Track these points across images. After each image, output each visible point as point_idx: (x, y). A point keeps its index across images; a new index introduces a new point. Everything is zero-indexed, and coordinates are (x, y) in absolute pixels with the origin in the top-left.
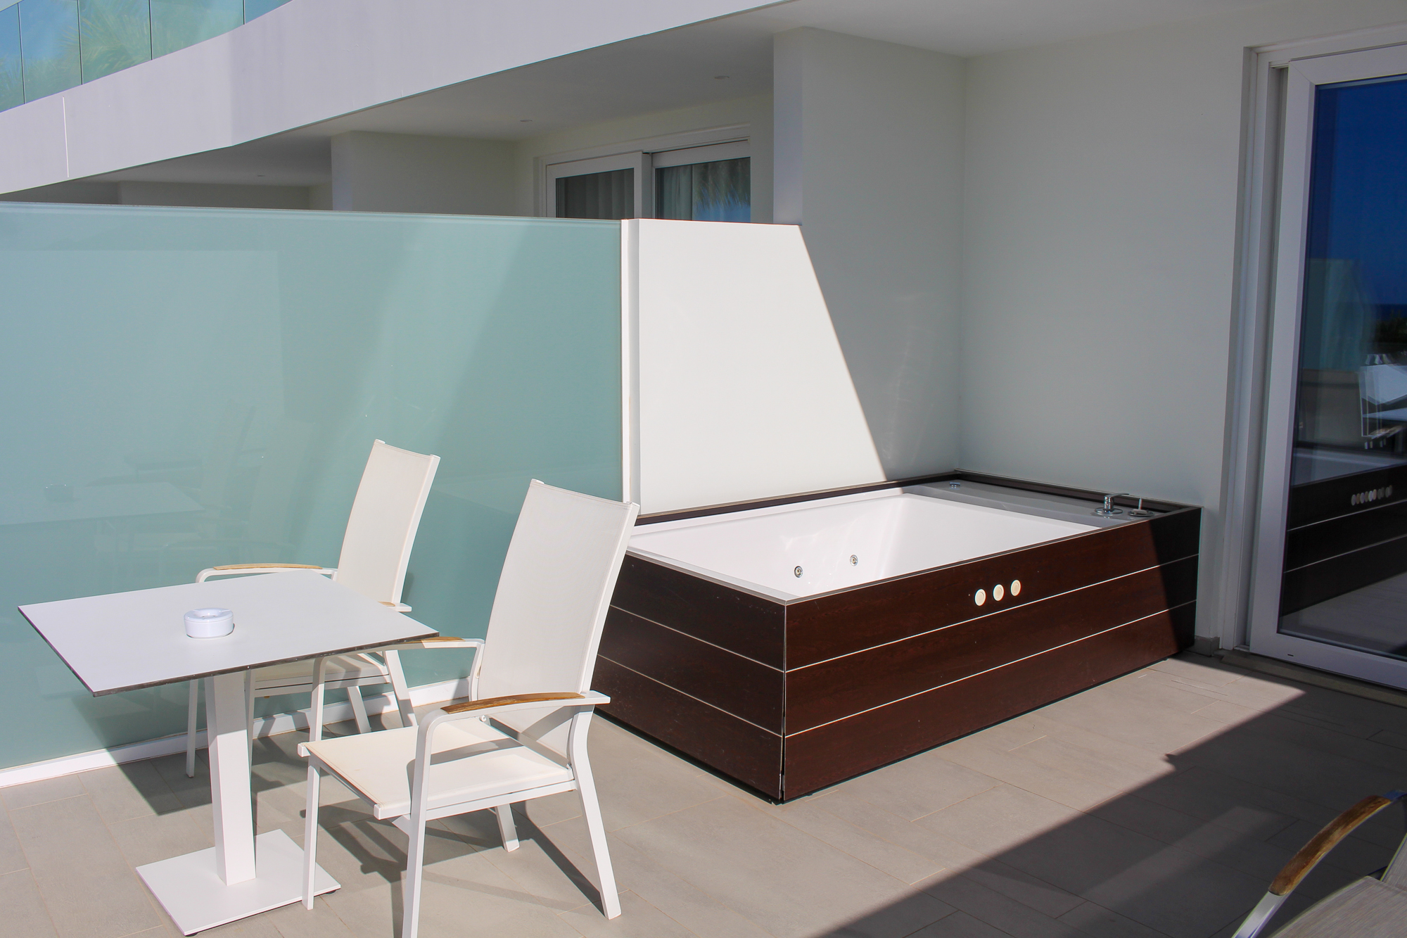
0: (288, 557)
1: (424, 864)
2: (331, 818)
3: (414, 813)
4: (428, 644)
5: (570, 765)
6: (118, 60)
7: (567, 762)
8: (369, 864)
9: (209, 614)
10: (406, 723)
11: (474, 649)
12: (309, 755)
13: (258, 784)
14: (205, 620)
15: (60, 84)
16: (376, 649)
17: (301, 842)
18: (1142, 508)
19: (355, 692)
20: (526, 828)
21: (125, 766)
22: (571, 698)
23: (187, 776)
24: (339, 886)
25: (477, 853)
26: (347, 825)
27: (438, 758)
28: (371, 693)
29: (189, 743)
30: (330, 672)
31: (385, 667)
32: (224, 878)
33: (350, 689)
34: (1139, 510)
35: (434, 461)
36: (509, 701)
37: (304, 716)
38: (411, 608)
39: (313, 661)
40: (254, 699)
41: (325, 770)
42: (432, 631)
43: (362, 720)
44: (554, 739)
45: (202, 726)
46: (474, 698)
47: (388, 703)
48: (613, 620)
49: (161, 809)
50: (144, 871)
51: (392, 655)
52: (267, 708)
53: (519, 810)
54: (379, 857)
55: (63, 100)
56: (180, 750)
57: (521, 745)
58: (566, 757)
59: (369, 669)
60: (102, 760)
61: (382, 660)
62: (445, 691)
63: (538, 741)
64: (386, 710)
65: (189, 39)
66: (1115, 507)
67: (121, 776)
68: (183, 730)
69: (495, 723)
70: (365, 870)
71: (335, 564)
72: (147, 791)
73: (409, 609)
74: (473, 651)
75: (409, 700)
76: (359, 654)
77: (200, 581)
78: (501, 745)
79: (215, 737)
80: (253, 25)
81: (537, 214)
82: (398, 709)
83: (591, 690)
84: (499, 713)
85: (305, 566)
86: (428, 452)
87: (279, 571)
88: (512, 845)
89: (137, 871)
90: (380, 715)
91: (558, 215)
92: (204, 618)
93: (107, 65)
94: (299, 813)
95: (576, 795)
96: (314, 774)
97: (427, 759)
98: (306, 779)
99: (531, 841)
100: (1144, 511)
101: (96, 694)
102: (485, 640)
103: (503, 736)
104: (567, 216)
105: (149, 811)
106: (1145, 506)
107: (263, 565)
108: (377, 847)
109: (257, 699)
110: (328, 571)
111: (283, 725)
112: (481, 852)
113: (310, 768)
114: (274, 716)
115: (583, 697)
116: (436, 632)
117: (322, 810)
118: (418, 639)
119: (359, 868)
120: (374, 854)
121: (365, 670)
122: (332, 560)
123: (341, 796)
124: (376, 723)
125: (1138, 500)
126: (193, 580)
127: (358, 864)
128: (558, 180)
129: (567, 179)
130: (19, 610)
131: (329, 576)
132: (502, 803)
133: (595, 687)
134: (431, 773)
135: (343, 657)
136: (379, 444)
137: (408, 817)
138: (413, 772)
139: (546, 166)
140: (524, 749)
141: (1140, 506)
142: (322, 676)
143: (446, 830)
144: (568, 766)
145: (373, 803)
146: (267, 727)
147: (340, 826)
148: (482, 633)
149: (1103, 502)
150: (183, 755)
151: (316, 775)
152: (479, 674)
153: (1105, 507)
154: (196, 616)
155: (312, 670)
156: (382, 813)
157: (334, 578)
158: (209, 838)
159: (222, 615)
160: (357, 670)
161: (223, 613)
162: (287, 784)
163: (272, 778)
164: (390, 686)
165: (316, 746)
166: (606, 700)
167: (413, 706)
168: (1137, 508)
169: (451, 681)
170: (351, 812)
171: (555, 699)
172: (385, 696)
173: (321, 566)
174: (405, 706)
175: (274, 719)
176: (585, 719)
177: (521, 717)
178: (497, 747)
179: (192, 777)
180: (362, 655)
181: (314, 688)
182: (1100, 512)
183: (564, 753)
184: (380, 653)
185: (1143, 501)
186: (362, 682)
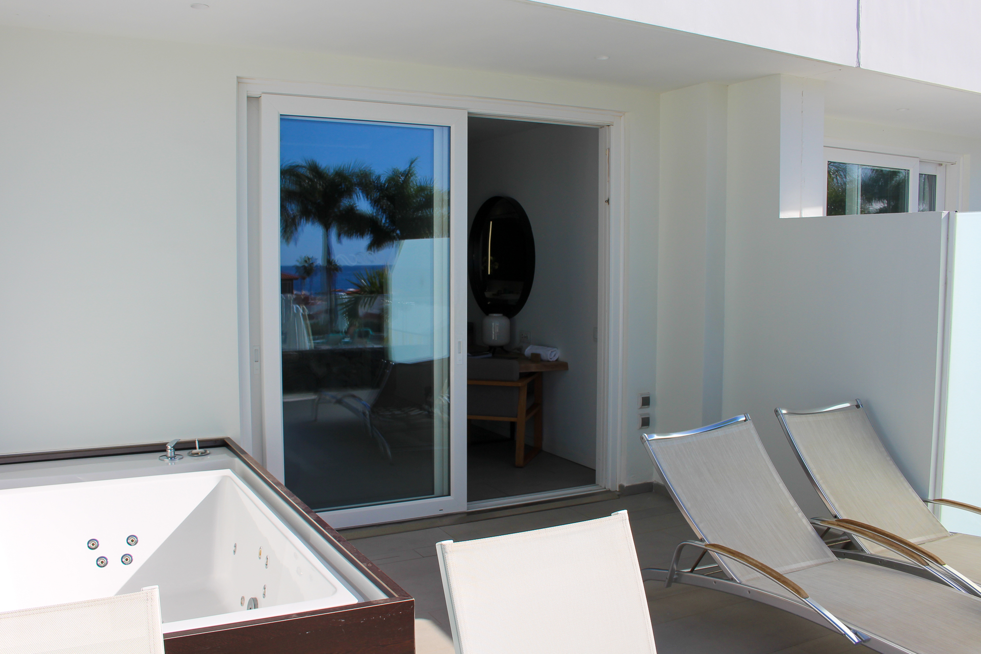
18: (200, 448)
34: (198, 450)
66: (177, 453)
100: (202, 450)
106: (202, 446)
125: (194, 442)
141: (197, 446)
149: (165, 451)
153: (169, 455)
168: (195, 448)
182: (167, 461)
185: (199, 442)
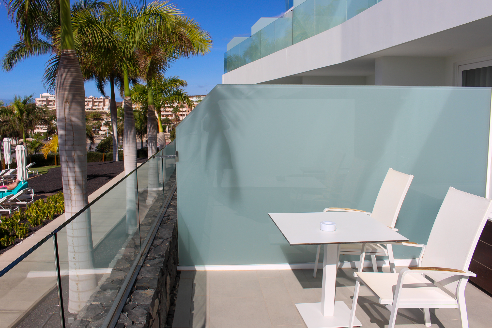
0: (354, 207)
1: (395, 324)
2: (362, 301)
3: (394, 304)
4: (404, 244)
5: (457, 298)
6: (304, 36)
7: (456, 297)
8: (373, 320)
9: (328, 223)
10: (392, 271)
11: (422, 248)
12: (357, 277)
13: (338, 284)
14: (327, 225)
15: (285, 45)
16: (383, 243)
17: (351, 308)
19: (374, 258)
20: (434, 319)
21: (294, 270)
22: (460, 272)
23: (313, 277)
24: (362, 325)
25: (414, 325)
26: (366, 304)
27: (405, 286)
28: (380, 259)
29: (316, 266)
30: (367, 249)
31: (386, 250)
32: (323, 313)
33: (372, 256)
35: (411, 177)
36: (435, 269)
37: (354, 263)
38: (398, 230)
39: (362, 244)
40: (339, 255)
41: (362, 283)
42: (407, 239)
43: (375, 268)
44: (451, 287)
45: (321, 261)
46: (420, 266)
47: (385, 263)
48: (479, 245)
49: (304, 287)
50: (298, 305)
51: (389, 246)
52: (343, 258)
53: (432, 311)
54: (377, 318)
55: (286, 50)
56: (312, 268)
57: (436, 287)
58: (455, 295)
59: (380, 250)
60: (287, 267)
61: (385, 247)
62: (407, 262)
63: (444, 286)
64: (384, 266)
65: (327, 28)
67: (292, 273)
68: (314, 261)
69: (426, 277)
70: (372, 321)
71: (371, 211)
72: (300, 280)
73: (397, 230)
74: (421, 249)
75: (394, 263)
76: (377, 244)
77: (325, 212)
78: (429, 285)
79: (326, 265)
80: (350, 21)
81: (453, 85)
82: (389, 266)
83: (468, 270)
84: (429, 273)
85: (360, 210)
86: (409, 173)
87: (351, 211)
88: (428, 324)
89: (295, 305)
90: (381, 267)
91: (463, 86)
92: (327, 224)
93: (300, 38)
94: (350, 297)
95: (458, 310)
96: (358, 284)
97: (401, 286)
98: (355, 285)
99: (436, 325)
101: (291, 245)
102: (426, 245)
103: (429, 282)
104: (466, 86)
105: (300, 286)
107: (346, 209)
108: (376, 314)
109: (340, 255)
110: (369, 213)
111: (347, 265)
112: (416, 325)
113: (357, 281)
114: (344, 262)
115: (465, 273)
116: (408, 239)
117: (359, 297)
118: (401, 241)
119: (369, 320)
120: (375, 316)
121: (379, 250)
122: (370, 209)
123: (366, 293)
124: (380, 270)
126: (322, 211)
127: (369, 319)
128: (463, 71)
129: (467, 71)
130: (269, 215)
131: (369, 215)
132: (426, 307)
133: (470, 269)
134: (402, 291)
135: (371, 244)
136: (391, 169)
137: (391, 305)
138: (395, 289)
139: (458, 66)
140: (437, 289)
142: (365, 250)
143: (403, 313)
144: (455, 298)
145: (379, 298)
146: (341, 265)
147: (364, 304)
148: (425, 243)
150: (312, 270)
151: (359, 284)
152: (422, 257)
154: (324, 223)
155: (361, 247)
156: (382, 302)
157: (371, 216)
158: (319, 299)
159: (333, 224)
160: (376, 250)
161: (333, 223)
162: (347, 286)
163: (342, 283)
164: (387, 257)
165: (359, 274)
166: (475, 275)
167: (395, 266)
169: (409, 259)
170: (368, 300)
171: (453, 271)
172: (384, 261)
173: (366, 211)
174: (392, 265)
175: (344, 263)
176: (464, 282)
177: (438, 276)
178: (427, 286)
179: (315, 278)
180: (378, 244)
181: (361, 254)
183: (454, 293)
184: (385, 245)
186: (377, 254)
